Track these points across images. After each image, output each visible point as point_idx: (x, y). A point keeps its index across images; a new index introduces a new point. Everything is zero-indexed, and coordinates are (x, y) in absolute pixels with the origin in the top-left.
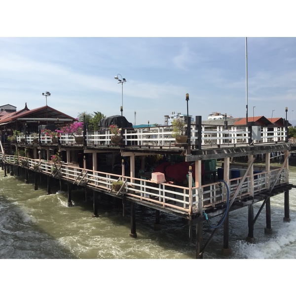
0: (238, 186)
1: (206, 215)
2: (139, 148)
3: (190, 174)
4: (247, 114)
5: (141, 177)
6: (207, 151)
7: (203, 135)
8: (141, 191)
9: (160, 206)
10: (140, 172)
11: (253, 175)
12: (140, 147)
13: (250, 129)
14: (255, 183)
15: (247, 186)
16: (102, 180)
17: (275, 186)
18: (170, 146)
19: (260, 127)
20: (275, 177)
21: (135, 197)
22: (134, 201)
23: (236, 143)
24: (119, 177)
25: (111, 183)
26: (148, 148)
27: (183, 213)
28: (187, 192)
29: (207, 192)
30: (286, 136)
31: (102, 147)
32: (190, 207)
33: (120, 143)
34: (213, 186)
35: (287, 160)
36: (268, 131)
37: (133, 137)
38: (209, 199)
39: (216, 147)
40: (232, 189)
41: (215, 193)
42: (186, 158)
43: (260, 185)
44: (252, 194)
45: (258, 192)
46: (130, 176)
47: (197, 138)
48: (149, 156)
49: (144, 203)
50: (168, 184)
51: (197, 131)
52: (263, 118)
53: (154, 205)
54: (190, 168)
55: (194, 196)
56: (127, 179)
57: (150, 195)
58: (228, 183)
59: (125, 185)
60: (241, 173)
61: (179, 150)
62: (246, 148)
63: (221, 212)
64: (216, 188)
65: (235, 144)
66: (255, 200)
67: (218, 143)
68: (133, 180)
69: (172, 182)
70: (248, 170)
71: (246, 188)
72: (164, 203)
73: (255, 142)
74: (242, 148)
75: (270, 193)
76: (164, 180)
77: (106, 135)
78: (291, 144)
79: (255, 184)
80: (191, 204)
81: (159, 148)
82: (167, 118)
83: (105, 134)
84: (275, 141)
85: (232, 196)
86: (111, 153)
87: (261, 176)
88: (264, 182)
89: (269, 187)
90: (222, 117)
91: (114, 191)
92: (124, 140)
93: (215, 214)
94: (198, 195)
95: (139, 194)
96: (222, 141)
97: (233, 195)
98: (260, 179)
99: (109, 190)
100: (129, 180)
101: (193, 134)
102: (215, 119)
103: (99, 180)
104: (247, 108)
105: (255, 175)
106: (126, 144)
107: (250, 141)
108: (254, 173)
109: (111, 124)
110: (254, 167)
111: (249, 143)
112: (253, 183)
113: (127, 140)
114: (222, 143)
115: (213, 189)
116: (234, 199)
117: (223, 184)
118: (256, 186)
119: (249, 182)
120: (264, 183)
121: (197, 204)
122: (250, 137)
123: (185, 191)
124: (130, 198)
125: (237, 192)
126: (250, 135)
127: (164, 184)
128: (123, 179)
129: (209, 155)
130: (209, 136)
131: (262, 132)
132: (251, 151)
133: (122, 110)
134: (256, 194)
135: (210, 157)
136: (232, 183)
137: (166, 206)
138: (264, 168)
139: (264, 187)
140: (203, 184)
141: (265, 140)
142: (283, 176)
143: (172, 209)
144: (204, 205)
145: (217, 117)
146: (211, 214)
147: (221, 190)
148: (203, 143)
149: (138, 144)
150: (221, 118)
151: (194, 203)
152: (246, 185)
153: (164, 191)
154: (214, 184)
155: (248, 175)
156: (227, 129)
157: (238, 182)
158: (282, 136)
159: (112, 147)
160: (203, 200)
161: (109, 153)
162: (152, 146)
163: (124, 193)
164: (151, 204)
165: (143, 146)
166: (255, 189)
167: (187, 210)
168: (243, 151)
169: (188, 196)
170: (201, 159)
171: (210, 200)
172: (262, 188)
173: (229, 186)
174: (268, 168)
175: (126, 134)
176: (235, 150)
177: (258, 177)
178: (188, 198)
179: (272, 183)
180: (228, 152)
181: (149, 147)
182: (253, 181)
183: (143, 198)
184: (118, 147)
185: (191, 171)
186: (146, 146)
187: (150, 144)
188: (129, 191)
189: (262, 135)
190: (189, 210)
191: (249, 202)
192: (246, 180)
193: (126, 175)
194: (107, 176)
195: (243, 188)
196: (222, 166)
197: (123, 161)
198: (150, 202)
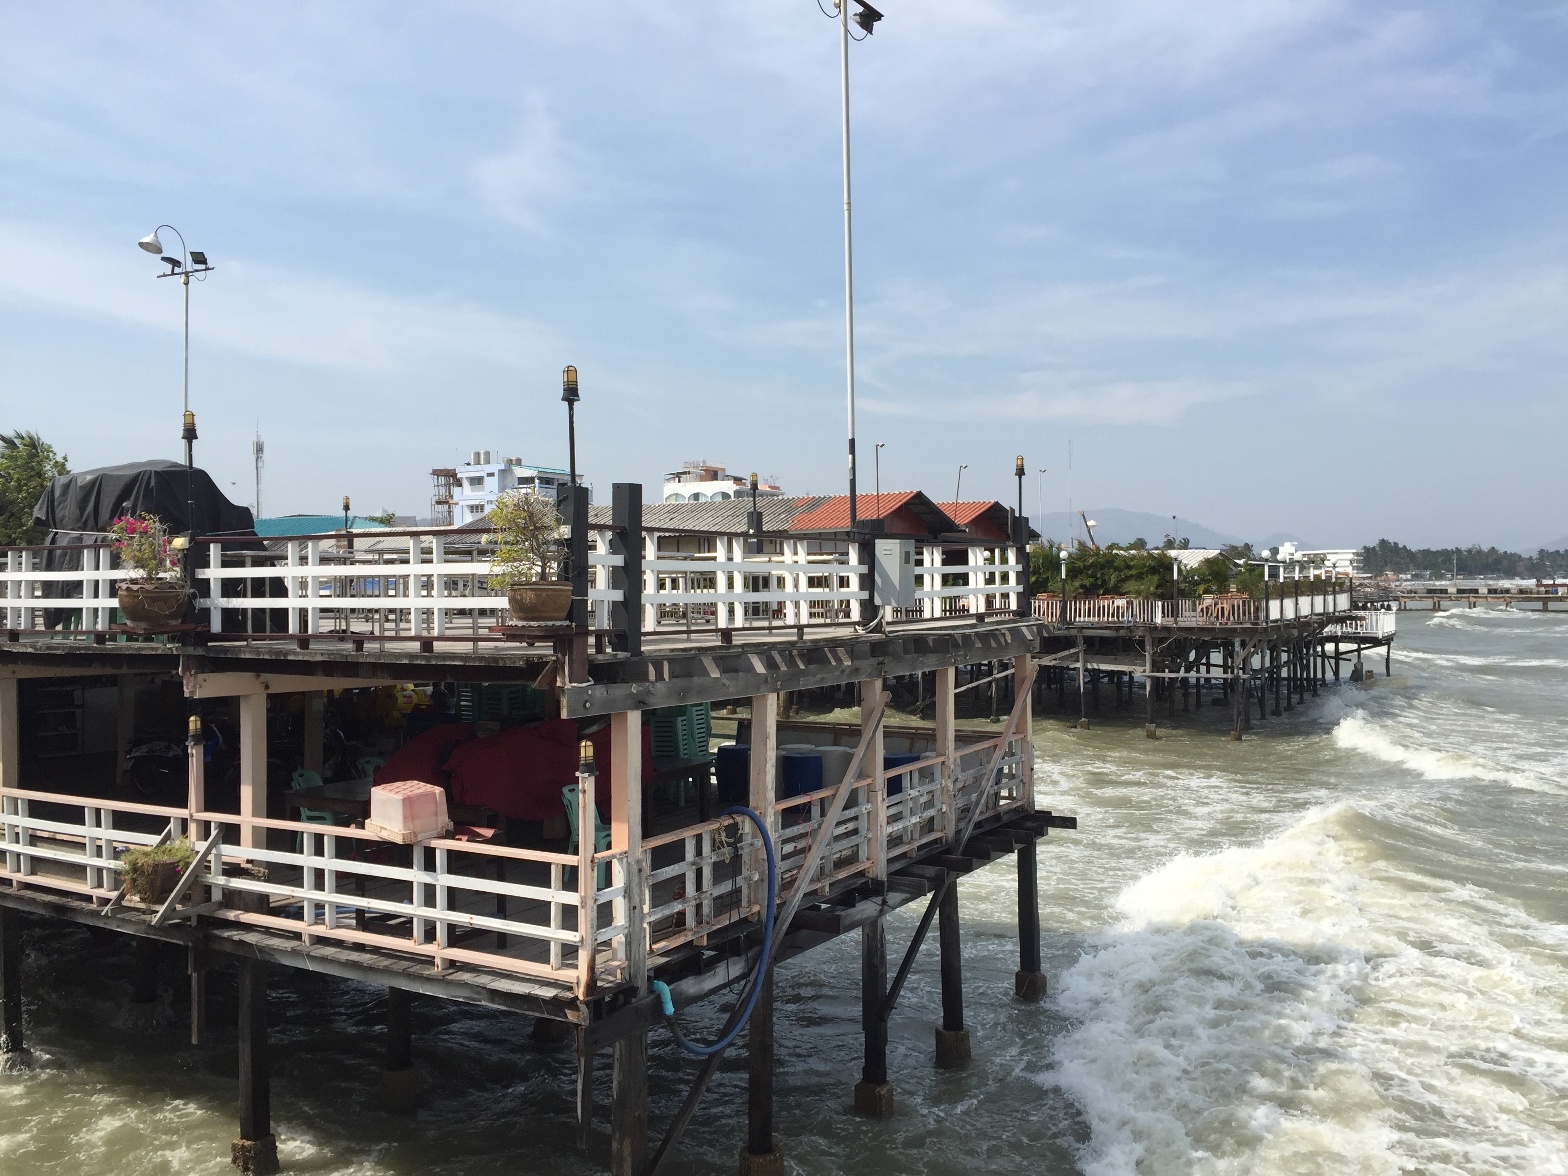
0: (814, 832)
1: (665, 989)
2: (294, 651)
3: (587, 784)
4: (853, 482)
5: (305, 812)
6: (672, 661)
7: (650, 579)
8: (306, 893)
9: (416, 968)
10: (298, 783)
11: (881, 776)
12: (304, 641)
13: (868, 556)
14: (893, 811)
15: (855, 832)
16: (53, 841)
17: (978, 825)
18: (475, 640)
19: (911, 545)
20: (977, 779)
21: (268, 931)
22: (262, 949)
23: (804, 620)
24: (166, 820)
25: (116, 854)
26: (349, 646)
27: (548, 993)
28: (570, 879)
29: (669, 872)
30: (1020, 589)
31: (59, 642)
32: (583, 957)
33: (176, 623)
34: (699, 838)
35: (1025, 699)
36: (945, 563)
37: (259, 587)
38: (677, 907)
39: (715, 641)
40: (789, 848)
41: (707, 872)
42: (564, 702)
43: (915, 820)
44: (880, 870)
45: (904, 855)
46: (237, 811)
47: (618, 595)
48: (348, 691)
49: (323, 960)
50: (463, 845)
51: (619, 560)
52: (919, 499)
53: (384, 962)
54: (586, 750)
55: (605, 896)
56: (222, 826)
57: (360, 913)
58: (771, 821)
59: (204, 866)
60: (830, 767)
61: (528, 660)
62: (851, 645)
63: (736, 968)
64: (716, 846)
65: (800, 628)
66: (893, 897)
67: (722, 623)
68: (255, 829)
69: (489, 833)
70: (859, 752)
71: (854, 840)
72: (439, 950)
73: (889, 617)
74: (834, 643)
75: (956, 856)
76: (444, 820)
77: (85, 575)
78: (1041, 627)
79: (893, 819)
80: (589, 942)
81: (415, 646)
82: (448, 485)
83: (76, 566)
84: (973, 611)
85: (788, 885)
86: (113, 681)
87: (916, 777)
88: (929, 804)
89: (950, 831)
90: (729, 487)
91: (134, 900)
92: (201, 603)
93: (709, 982)
94: (627, 892)
95: (294, 911)
96: (739, 611)
97: (793, 881)
98: (914, 793)
99: (105, 901)
100: (231, 834)
101: (602, 577)
102: (696, 496)
103: (34, 839)
104: (852, 451)
105: (893, 773)
106: (216, 626)
107: (870, 609)
108: (889, 763)
109: (117, 512)
110: (886, 735)
111: (864, 622)
112: (883, 815)
113: (218, 602)
114: (739, 621)
115: (699, 852)
116: (796, 900)
117: (747, 826)
118: (898, 826)
119: (865, 808)
120: (931, 812)
121: (618, 940)
122: (865, 595)
123: (555, 875)
124: (237, 935)
125: (812, 862)
126: (867, 582)
127: (442, 846)
128: (193, 828)
129: (680, 682)
130: (675, 584)
131: (918, 570)
132: (874, 661)
133: (190, 434)
134: (897, 866)
135: (685, 693)
136: (790, 817)
137: (452, 964)
138: (930, 738)
139: (931, 830)
140: (647, 833)
141: (932, 608)
142: (1012, 776)
143: (484, 980)
144: (654, 941)
145: (709, 489)
146: (690, 986)
147: (737, 858)
148: (649, 623)
149: (293, 627)
150: (725, 496)
151: (604, 935)
152: (850, 826)
153: (444, 880)
154: (706, 829)
155: (861, 775)
156: (759, 550)
157: (816, 811)
158: (1005, 588)
159: (122, 642)
160: (650, 914)
161: (94, 681)
162: (372, 637)
163: (203, 909)
164: (365, 958)
165: (320, 637)
166: (894, 841)
167: (567, 975)
168: (839, 660)
169: (571, 898)
170: (639, 703)
171: (682, 914)
172: (922, 835)
173: (773, 836)
174: (945, 738)
175: (215, 573)
176: (802, 656)
177: (906, 783)
178: (575, 908)
179: (965, 812)
180: (771, 665)
181: (359, 640)
182: (882, 807)
183: (320, 930)
184: (162, 646)
185: (588, 768)
186: (341, 636)
187: (359, 626)
188: (232, 898)
189: (919, 579)
190: (577, 975)
191: (867, 908)
192: (852, 802)
193: (210, 805)
194: (88, 816)
195: (837, 838)
196: (738, 738)
197: (194, 723)
198: (360, 947)
